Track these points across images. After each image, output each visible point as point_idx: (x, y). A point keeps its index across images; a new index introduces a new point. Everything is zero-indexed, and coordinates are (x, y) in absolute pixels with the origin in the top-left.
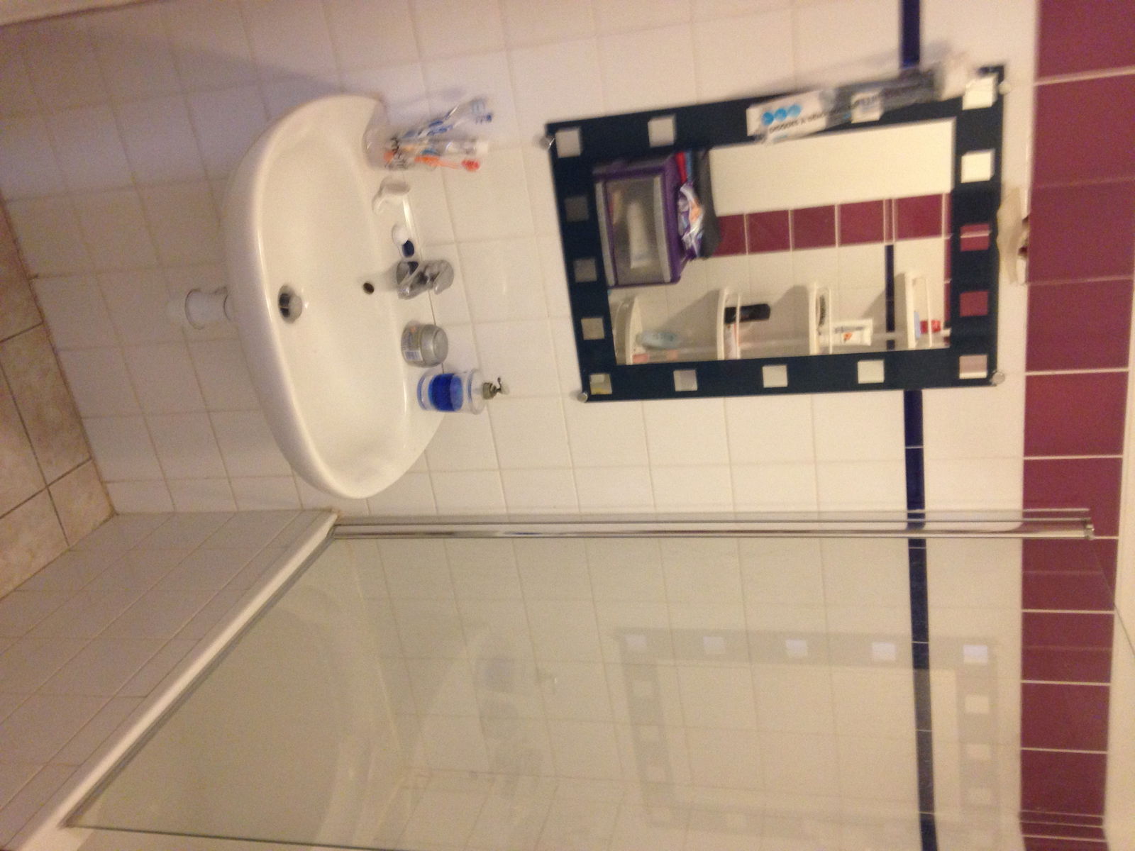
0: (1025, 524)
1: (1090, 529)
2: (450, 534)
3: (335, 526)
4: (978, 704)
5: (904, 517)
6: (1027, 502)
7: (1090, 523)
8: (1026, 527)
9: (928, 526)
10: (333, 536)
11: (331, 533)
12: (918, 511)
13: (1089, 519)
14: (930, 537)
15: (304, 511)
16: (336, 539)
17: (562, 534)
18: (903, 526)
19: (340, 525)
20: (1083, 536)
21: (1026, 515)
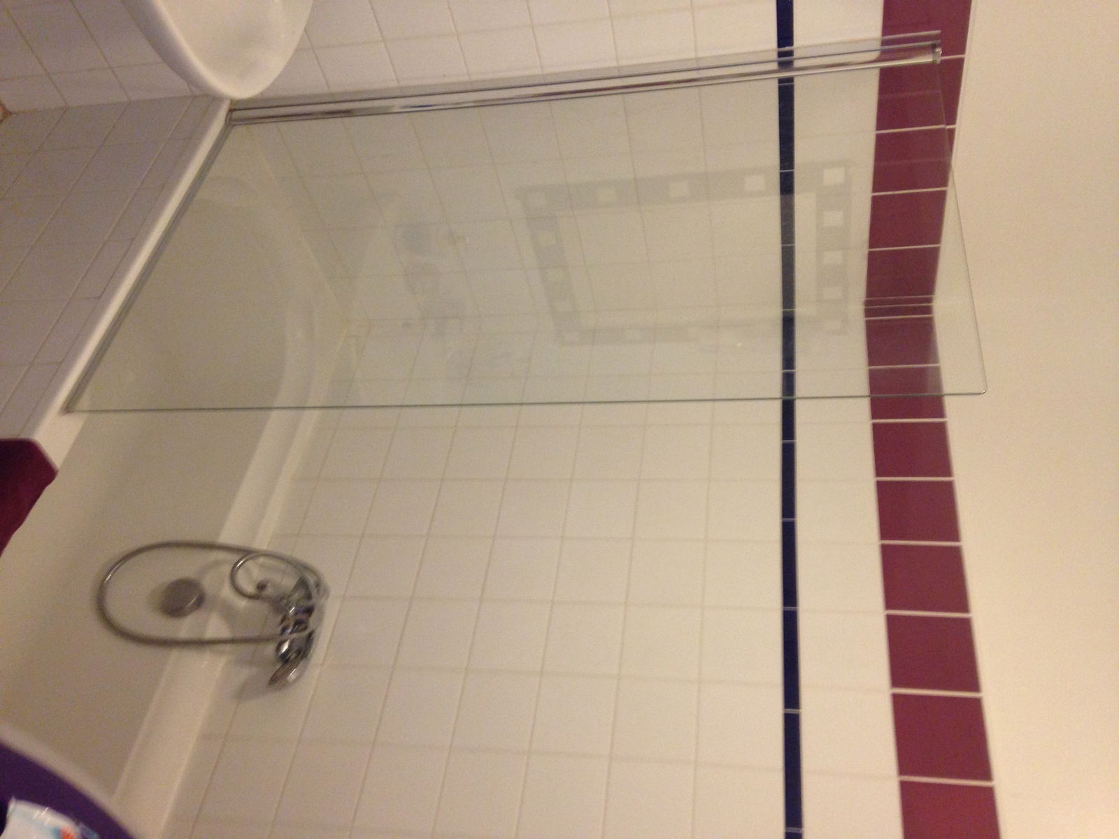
0: (883, 52)
1: (939, 52)
2: (348, 113)
3: (231, 111)
4: (834, 218)
5: (774, 56)
6: (886, 29)
7: (939, 46)
8: (885, 55)
9: (797, 64)
10: (230, 123)
11: (228, 119)
12: (787, 49)
13: (938, 42)
14: (797, 76)
15: (196, 97)
16: (235, 125)
17: (457, 104)
18: (774, 66)
19: (235, 110)
20: (932, 60)
21: (884, 43)
